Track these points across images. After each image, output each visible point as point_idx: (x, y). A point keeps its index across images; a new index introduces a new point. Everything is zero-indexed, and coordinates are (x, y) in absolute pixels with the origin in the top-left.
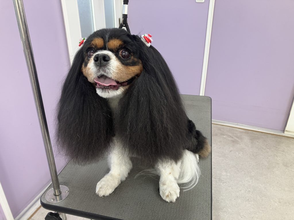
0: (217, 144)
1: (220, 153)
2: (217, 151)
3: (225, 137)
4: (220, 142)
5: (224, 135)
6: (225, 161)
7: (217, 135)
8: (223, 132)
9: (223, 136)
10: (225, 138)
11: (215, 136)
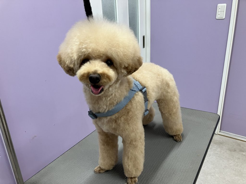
0: (234, 160)
1: (237, 171)
2: (234, 169)
3: (244, 153)
4: (239, 159)
5: (244, 152)
6: (241, 180)
7: (236, 151)
8: (243, 148)
9: (242, 152)
10: (244, 155)
11: (232, 152)
